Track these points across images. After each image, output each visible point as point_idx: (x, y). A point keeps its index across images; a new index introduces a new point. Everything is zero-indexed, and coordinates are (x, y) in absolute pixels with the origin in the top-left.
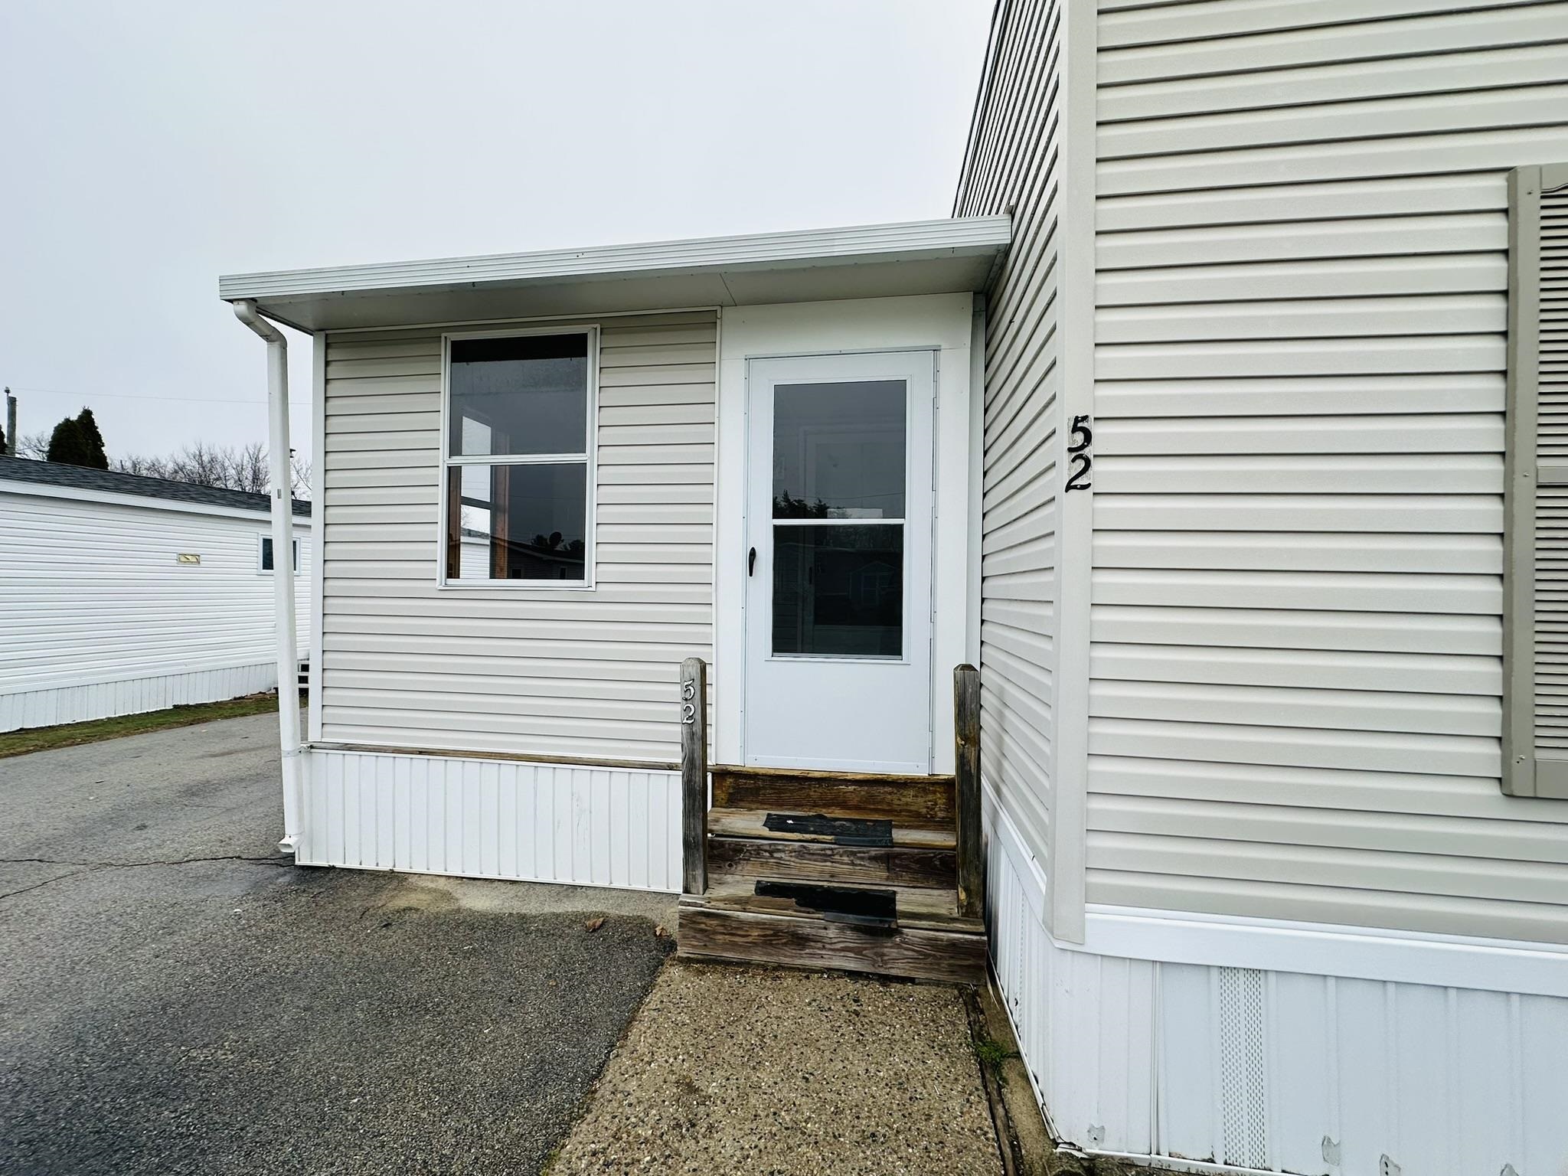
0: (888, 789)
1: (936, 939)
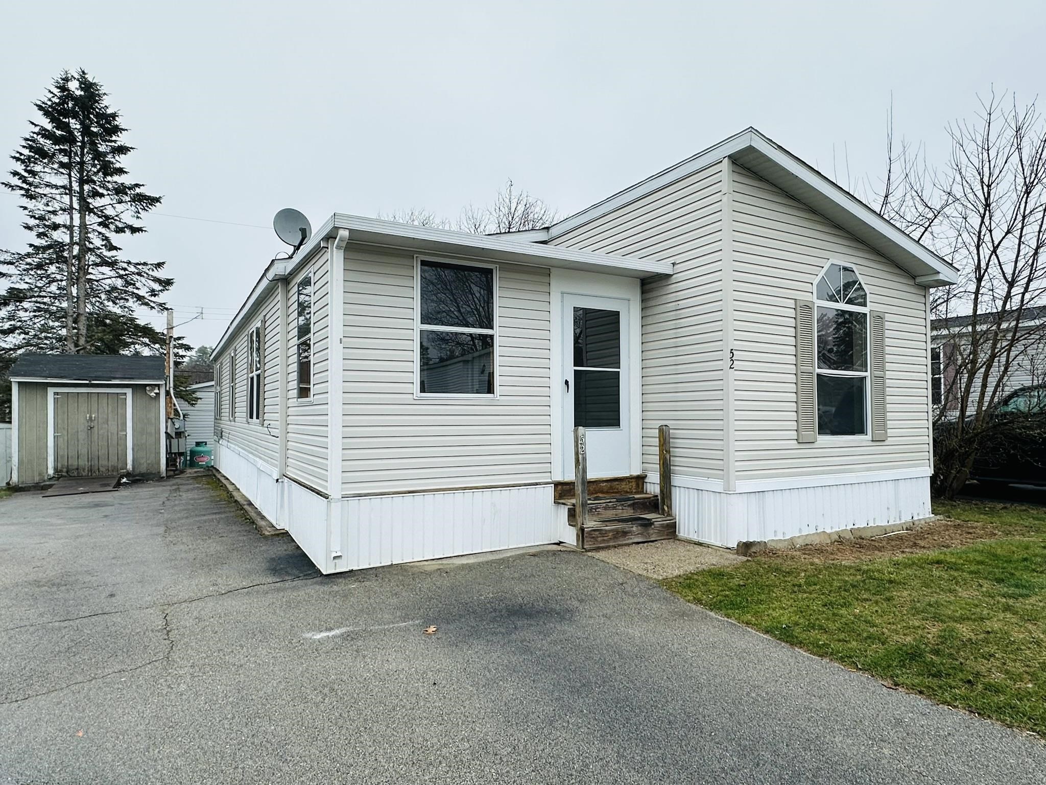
0: (617, 483)
1: (663, 524)
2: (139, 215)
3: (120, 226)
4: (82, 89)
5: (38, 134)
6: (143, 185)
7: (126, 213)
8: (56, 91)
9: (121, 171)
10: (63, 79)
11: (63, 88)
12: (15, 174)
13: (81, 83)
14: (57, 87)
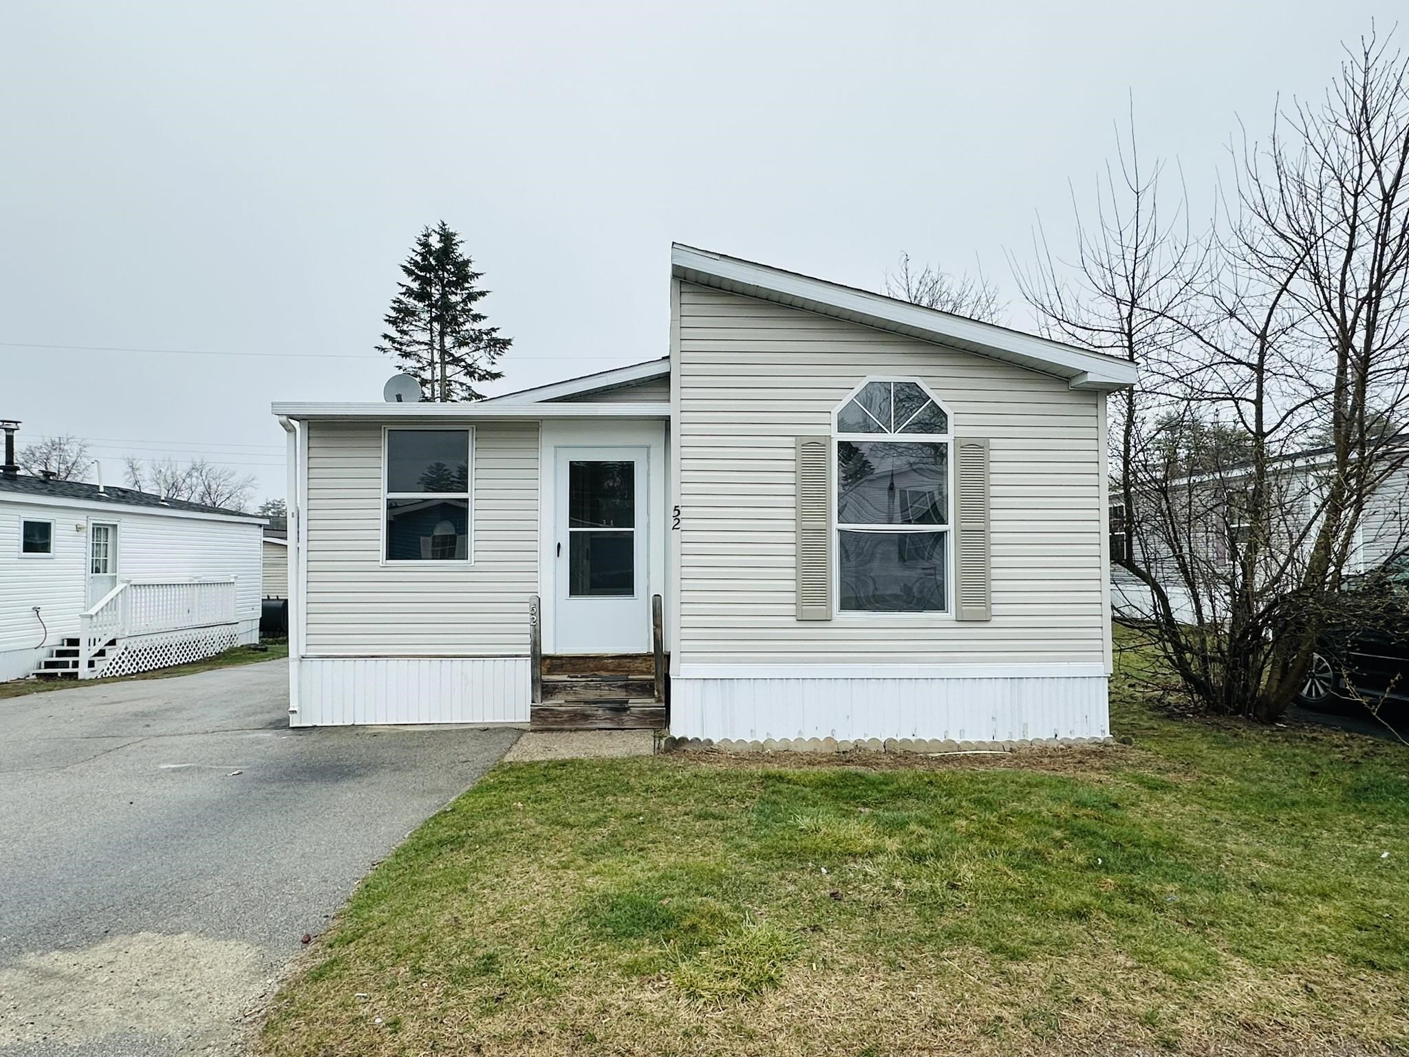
0: (628, 660)
2: (494, 361)
3: (482, 374)
4: (441, 241)
5: (404, 294)
6: (498, 329)
7: (482, 360)
8: (419, 248)
9: (477, 317)
10: (424, 236)
11: (425, 245)
12: (386, 336)
13: (441, 235)
14: (421, 245)
